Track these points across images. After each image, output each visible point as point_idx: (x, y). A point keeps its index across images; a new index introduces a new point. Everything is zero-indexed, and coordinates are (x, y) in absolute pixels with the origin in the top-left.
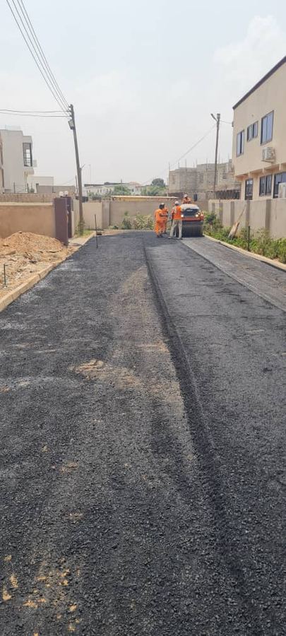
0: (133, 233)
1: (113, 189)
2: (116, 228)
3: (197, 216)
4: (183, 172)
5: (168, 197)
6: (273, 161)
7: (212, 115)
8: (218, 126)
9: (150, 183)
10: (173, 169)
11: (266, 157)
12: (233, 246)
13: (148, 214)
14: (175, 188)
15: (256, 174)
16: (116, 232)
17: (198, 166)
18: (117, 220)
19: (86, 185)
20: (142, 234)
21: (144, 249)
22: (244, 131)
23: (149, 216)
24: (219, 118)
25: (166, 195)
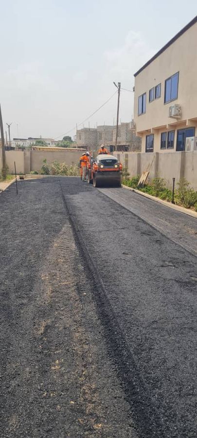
0: (51, 178)
1: (35, 143)
2: (36, 173)
3: (116, 166)
4: (86, 131)
5: (77, 149)
6: (179, 117)
7: (114, 83)
8: (119, 93)
9: (61, 139)
10: (79, 129)
11: (173, 114)
12: (146, 195)
13: (63, 162)
14: (82, 142)
15: (157, 130)
16: (36, 177)
17: (98, 127)
18: (37, 166)
19: (14, 139)
20: (59, 179)
21: (63, 196)
22: (145, 93)
23: (64, 164)
24: (120, 86)
25: (75, 147)
